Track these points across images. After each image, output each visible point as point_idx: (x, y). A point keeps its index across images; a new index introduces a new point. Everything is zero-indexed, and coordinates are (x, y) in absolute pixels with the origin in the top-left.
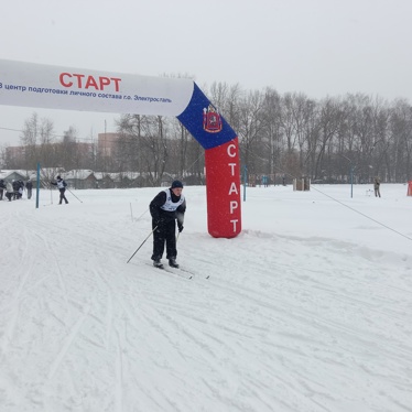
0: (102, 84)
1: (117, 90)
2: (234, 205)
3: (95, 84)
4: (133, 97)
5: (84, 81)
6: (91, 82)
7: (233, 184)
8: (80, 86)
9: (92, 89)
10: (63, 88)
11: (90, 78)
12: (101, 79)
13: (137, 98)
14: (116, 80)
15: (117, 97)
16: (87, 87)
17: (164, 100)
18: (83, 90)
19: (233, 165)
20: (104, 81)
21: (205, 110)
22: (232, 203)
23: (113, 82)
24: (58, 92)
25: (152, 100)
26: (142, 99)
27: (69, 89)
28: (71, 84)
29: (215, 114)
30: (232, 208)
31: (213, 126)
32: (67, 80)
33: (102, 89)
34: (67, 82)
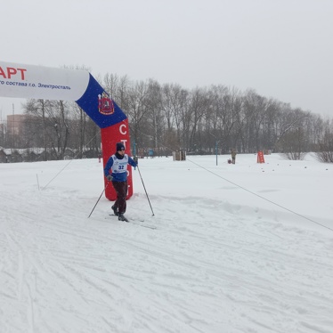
1: (23, 78)
4: (37, 85)
14: (22, 71)
15: (23, 84)
17: (64, 88)
19: (124, 141)
21: (100, 96)
23: (19, 72)
25: (53, 87)
26: (45, 86)
29: (108, 100)
31: (107, 109)
33: (9, 77)
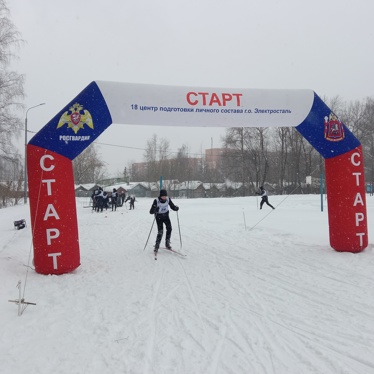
0: (225, 100)
1: (239, 105)
2: (360, 217)
3: (218, 101)
4: (253, 111)
5: (208, 98)
6: (214, 99)
7: (358, 195)
8: (204, 104)
9: (215, 106)
10: (190, 107)
11: (214, 95)
12: (224, 95)
13: (257, 111)
14: (238, 96)
15: (238, 111)
16: (211, 104)
17: (284, 112)
18: (207, 107)
19: (357, 174)
20: (227, 97)
21: (326, 118)
22: (357, 215)
23: (234, 98)
24: (185, 110)
25: (272, 112)
26: (262, 111)
27: (195, 107)
28: (196, 102)
29: (337, 122)
30: (358, 220)
31: (335, 134)
32: (193, 98)
33: (224, 104)
34: (193, 101)
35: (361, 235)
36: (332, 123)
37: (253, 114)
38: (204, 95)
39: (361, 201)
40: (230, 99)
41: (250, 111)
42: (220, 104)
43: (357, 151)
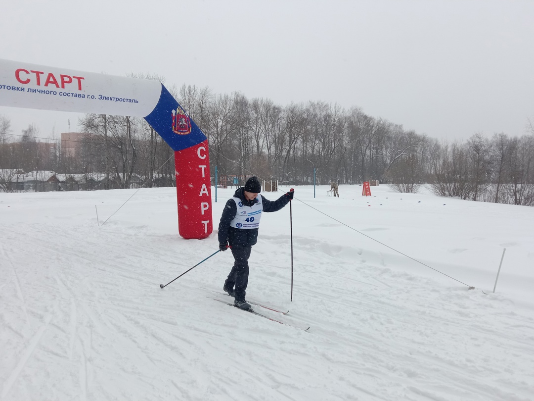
0: (63, 82)
1: (80, 89)
2: (205, 206)
3: (55, 82)
4: (97, 97)
5: (43, 78)
6: (51, 78)
7: (204, 186)
8: (39, 84)
9: (52, 87)
10: (20, 85)
11: (51, 75)
12: (62, 77)
13: (102, 97)
14: (79, 79)
15: (80, 96)
16: (46, 85)
17: (130, 101)
18: (42, 87)
19: (203, 167)
20: (66, 80)
21: (173, 112)
22: (203, 204)
23: (75, 81)
24: (13, 88)
25: (117, 100)
26: (107, 99)
27: (26, 86)
28: (28, 81)
30: (203, 209)
32: (23, 76)
33: (63, 87)
34: (23, 78)
35: (205, 223)
36: (179, 117)
37: (97, 101)
38: (38, 73)
39: (206, 192)
40: (70, 81)
41: (93, 97)
42: (58, 86)
43: (202, 145)
